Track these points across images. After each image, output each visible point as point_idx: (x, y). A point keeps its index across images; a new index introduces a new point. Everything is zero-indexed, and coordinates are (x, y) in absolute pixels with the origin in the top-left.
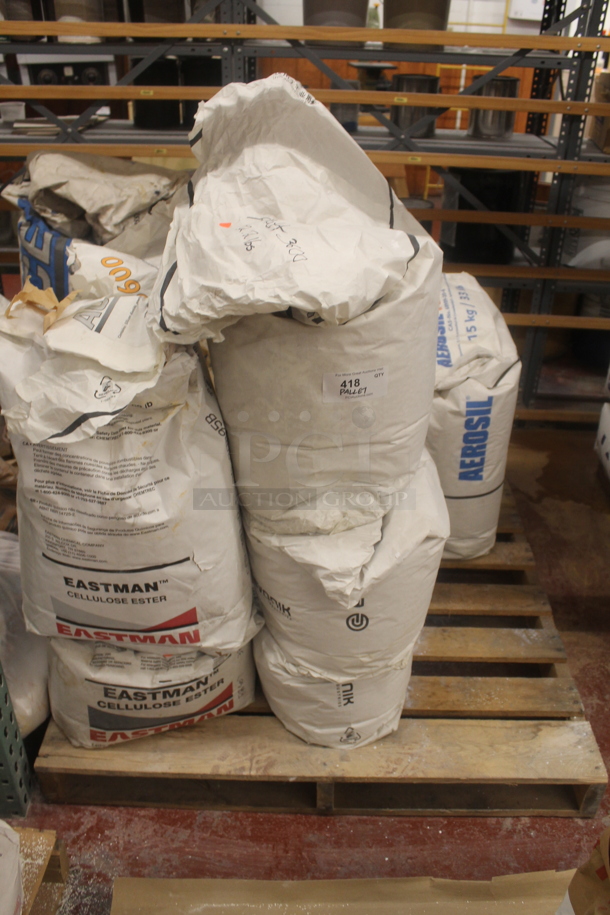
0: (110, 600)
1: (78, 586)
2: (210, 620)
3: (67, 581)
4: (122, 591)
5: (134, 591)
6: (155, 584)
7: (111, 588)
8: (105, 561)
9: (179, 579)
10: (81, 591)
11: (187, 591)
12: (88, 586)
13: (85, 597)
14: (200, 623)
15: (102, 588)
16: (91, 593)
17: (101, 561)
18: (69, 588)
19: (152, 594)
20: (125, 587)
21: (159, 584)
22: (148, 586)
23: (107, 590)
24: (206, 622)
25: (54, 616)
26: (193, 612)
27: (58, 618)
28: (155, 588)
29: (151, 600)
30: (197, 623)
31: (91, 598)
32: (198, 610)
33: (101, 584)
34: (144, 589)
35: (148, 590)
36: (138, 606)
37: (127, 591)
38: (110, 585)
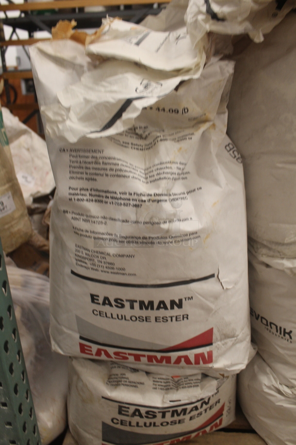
0: (134, 318)
1: (104, 304)
2: (223, 342)
3: (94, 298)
4: (147, 308)
5: (159, 308)
6: (180, 301)
7: (137, 305)
8: (135, 275)
9: (203, 297)
10: (107, 309)
11: (208, 310)
12: (113, 303)
13: (109, 315)
14: (214, 344)
15: (127, 305)
16: (115, 311)
17: (130, 275)
18: (95, 306)
19: (176, 312)
20: (151, 303)
21: (184, 300)
22: (173, 303)
23: (132, 307)
24: (219, 343)
25: (77, 336)
26: (211, 332)
27: (81, 338)
28: (180, 305)
29: (174, 319)
30: (211, 344)
31: (115, 316)
32: (215, 331)
33: (127, 300)
34: (169, 306)
35: (172, 308)
36: (161, 325)
37: (152, 308)
38: (136, 301)
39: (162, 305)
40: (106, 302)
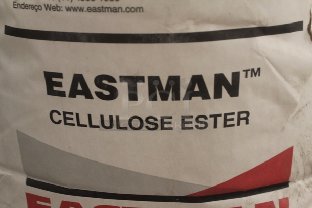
0: (136, 123)
1: (73, 93)
3: (51, 80)
4: (164, 97)
5: (190, 94)
6: (236, 75)
7: (143, 88)
9: (280, 72)
10: (79, 105)
12: (93, 89)
13: (84, 120)
14: (290, 185)
15: (122, 88)
16: (97, 107)
18: (56, 102)
19: (226, 104)
21: (242, 75)
22: (220, 80)
23: (133, 97)
25: (22, 179)
26: (286, 157)
27: (30, 182)
28: (234, 90)
29: (220, 120)
30: (285, 184)
31: (96, 121)
32: (296, 154)
33: (123, 78)
34: (211, 90)
35: (218, 95)
36: (193, 135)
37: (177, 97)
38: (141, 79)
39: (197, 87)
40: (79, 86)
